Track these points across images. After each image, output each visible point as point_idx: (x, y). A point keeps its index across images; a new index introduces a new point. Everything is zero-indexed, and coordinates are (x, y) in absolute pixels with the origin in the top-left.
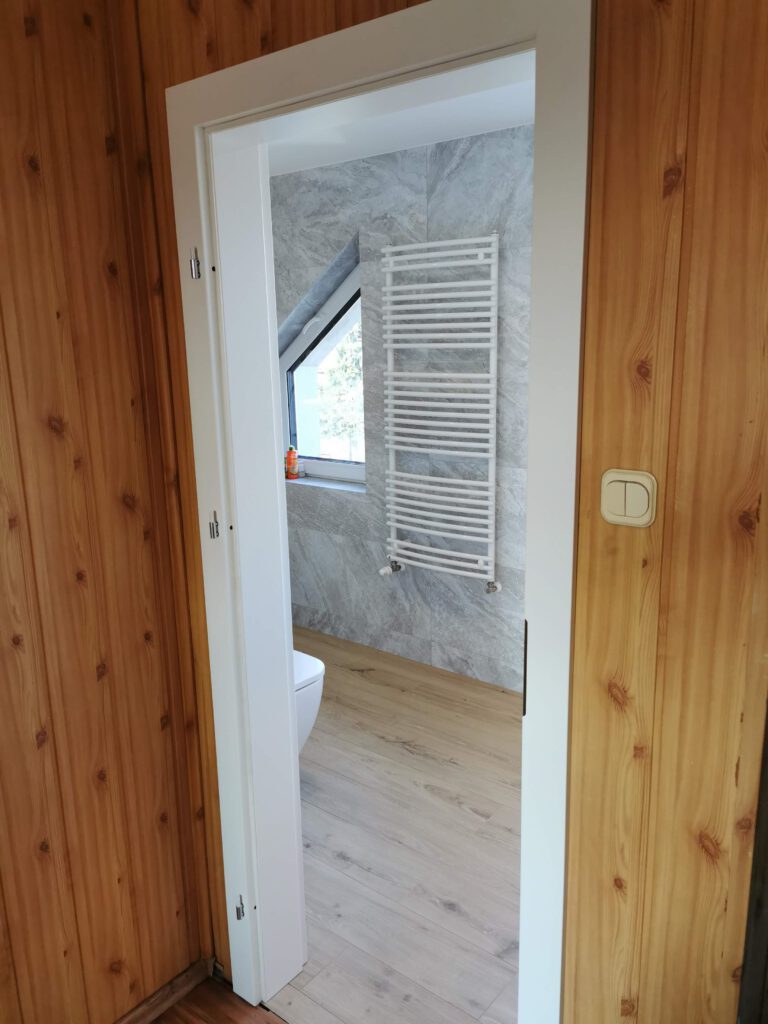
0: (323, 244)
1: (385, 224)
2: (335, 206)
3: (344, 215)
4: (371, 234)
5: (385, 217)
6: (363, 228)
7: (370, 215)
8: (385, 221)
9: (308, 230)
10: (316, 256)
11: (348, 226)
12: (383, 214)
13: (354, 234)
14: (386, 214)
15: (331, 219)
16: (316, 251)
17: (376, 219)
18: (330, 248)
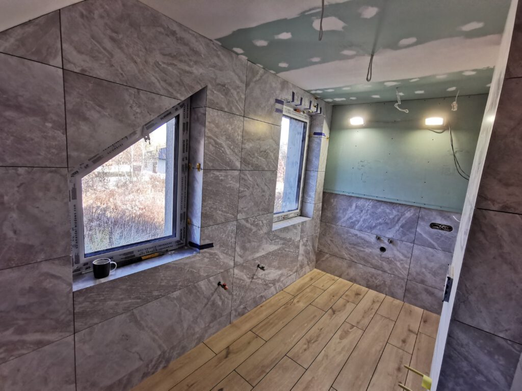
0: (177, 82)
1: (224, 90)
2: (191, 60)
3: (198, 71)
4: (215, 92)
5: (224, 86)
6: (210, 86)
7: (215, 80)
8: (224, 88)
9: (163, 65)
10: (170, 89)
11: (200, 80)
12: (222, 83)
13: (203, 86)
14: (225, 85)
15: (187, 68)
16: (170, 85)
17: (219, 84)
18: (183, 89)
